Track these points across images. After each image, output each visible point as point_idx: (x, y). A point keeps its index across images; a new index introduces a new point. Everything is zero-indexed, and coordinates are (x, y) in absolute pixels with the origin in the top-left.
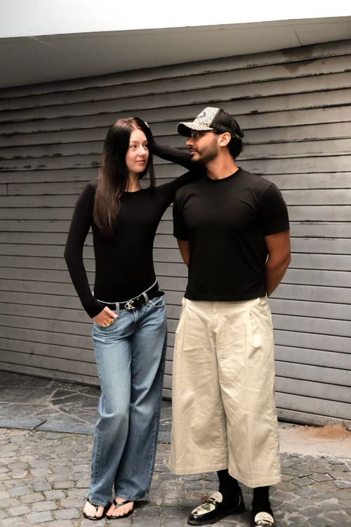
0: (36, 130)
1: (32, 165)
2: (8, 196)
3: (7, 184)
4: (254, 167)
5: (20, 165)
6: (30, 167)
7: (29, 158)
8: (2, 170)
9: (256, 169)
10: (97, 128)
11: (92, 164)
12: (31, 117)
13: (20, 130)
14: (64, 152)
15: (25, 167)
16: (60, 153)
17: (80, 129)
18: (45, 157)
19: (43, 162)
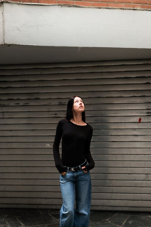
0: (23, 86)
1: (20, 103)
2: (3, 118)
3: (3, 112)
4: (148, 106)
5: (12, 103)
6: (19, 104)
7: (18, 99)
8: (1, 105)
9: (149, 107)
10: (62, 86)
11: (59, 103)
12: (20, 79)
13: (12, 86)
14: (42, 97)
15: (15, 104)
16: (38, 97)
17: (51, 86)
18: (28, 99)
19: (27, 102)
